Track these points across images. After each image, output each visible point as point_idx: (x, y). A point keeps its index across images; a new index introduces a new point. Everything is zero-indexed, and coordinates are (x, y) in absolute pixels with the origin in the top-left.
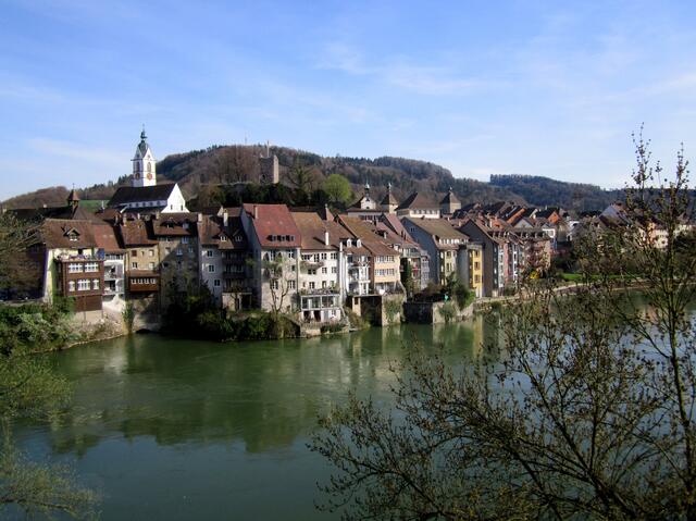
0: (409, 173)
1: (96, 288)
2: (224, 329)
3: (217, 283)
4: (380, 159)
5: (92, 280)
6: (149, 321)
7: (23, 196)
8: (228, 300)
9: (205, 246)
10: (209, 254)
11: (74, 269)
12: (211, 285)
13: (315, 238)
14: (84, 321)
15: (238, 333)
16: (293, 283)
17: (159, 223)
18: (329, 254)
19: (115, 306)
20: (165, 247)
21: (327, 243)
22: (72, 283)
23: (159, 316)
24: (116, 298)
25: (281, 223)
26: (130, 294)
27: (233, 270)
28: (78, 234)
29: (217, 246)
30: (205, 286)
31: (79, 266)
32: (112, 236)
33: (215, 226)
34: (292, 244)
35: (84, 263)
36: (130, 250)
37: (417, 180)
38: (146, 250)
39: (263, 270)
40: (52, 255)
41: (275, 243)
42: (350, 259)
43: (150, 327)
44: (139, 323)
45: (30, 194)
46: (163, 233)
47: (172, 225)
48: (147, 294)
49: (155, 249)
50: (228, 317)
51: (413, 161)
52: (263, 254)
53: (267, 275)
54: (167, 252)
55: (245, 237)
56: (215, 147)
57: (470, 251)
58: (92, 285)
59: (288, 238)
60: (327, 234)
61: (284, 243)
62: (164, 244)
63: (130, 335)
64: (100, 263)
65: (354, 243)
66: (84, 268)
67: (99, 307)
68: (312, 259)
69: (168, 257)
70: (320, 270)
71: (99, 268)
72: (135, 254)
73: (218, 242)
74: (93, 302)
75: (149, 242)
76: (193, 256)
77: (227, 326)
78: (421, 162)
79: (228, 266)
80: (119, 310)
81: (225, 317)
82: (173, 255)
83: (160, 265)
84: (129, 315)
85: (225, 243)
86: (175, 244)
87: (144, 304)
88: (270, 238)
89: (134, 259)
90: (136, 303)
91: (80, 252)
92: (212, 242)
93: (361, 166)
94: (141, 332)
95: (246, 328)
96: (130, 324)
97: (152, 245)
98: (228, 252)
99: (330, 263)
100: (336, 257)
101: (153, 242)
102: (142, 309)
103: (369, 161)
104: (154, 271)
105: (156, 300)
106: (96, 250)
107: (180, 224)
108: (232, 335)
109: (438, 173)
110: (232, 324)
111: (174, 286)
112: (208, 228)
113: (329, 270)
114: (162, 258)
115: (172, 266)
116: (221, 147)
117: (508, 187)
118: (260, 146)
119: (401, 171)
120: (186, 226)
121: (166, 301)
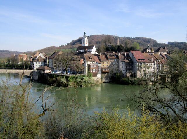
0: (145, 41)
1: (96, 71)
2: (129, 82)
3: (124, 70)
4: (136, 38)
5: (95, 69)
6: (106, 80)
7: (45, 48)
8: (128, 75)
9: (121, 61)
10: (122, 63)
11: (92, 67)
12: (123, 71)
13: (149, 60)
14: (94, 79)
15: (132, 83)
16: (144, 71)
17: (109, 55)
18: (152, 64)
19: (99, 76)
20: (110, 62)
21: (152, 61)
22: (92, 70)
23: (109, 79)
24: (99, 74)
25: (140, 55)
26: (103, 73)
27: (128, 67)
28: (92, 58)
29: (125, 61)
30: (121, 71)
31: (93, 66)
32: (98, 59)
33: (123, 56)
34: (144, 61)
35: (94, 65)
36: (102, 62)
37: (147, 43)
38: (106, 62)
39: (137, 68)
40: (88, 63)
41: (140, 61)
42: (158, 65)
43: (106, 81)
44: (104, 80)
45: (47, 48)
46: (110, 58)
47: (112, 56)
48: (106, 73)
49: (108, 62)
50: (129, 79)
51: (146, 38)
52: (138, 63)
53: (138, 69)
54: (111, 63)
55: (131, 59)
56: (92, 35)
57: (184, 63)
58: (95, 70)
59: (143, 59)
60: (152, 58)
61: (142, 61)
62: (110, 61)
63: (102, 83)
64: (97, 65)
65: (158, 61)
66: (94, 66)
67: (96, 76)
68: (148, 65)
69: (111, 64)
70: (150, 68)
71: (97, 66)
72: (103, 63)
73: (125, 60)
74: (95, 75)
75: (107, 60)
76: (117, 64)
77: (129, 81)
78: (148, 38)
79: (127, 66)
80: (99, 77)
81: (128, 79)
82: (112, 63)
83: (109, 66)
84: (102, 78)
85: (126, 60)
86: (113, 61)
87: (105, 75)
88: (139, 59)
89: (103, 64)
90: (103, 75)
91: (92, 62)
92: (123, 60)
93: (131, 40)
94: (104, 82)
95: (134, 82)
96: (102, 80)
97: (107, 61)
98: (127, 63)
99: (153, 66)
100: (154, 64)
101: (108, 60)
102: (105, 77)
103: (133, 38)
104: (108, 67)
105: (108, 75)
106: (96, 62)
107: (114, 56)
108: (130, 84)
109: (153, 41)
110: (130, 81)
111: (112, 71)
112: (121, 57)
113: (152, 68)
114: (110, 64)
115: (112, 66)
116: (93, 35)
117: (173, 45)
118: (104, 35)
119: (142, 41)
120: (115, 56)
121: (110, 75)
